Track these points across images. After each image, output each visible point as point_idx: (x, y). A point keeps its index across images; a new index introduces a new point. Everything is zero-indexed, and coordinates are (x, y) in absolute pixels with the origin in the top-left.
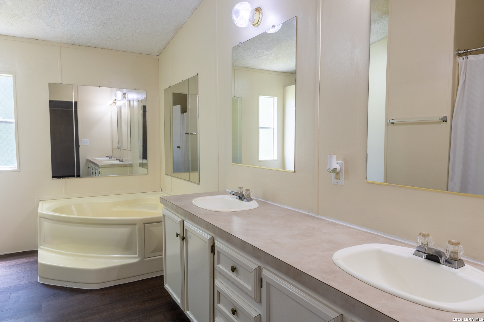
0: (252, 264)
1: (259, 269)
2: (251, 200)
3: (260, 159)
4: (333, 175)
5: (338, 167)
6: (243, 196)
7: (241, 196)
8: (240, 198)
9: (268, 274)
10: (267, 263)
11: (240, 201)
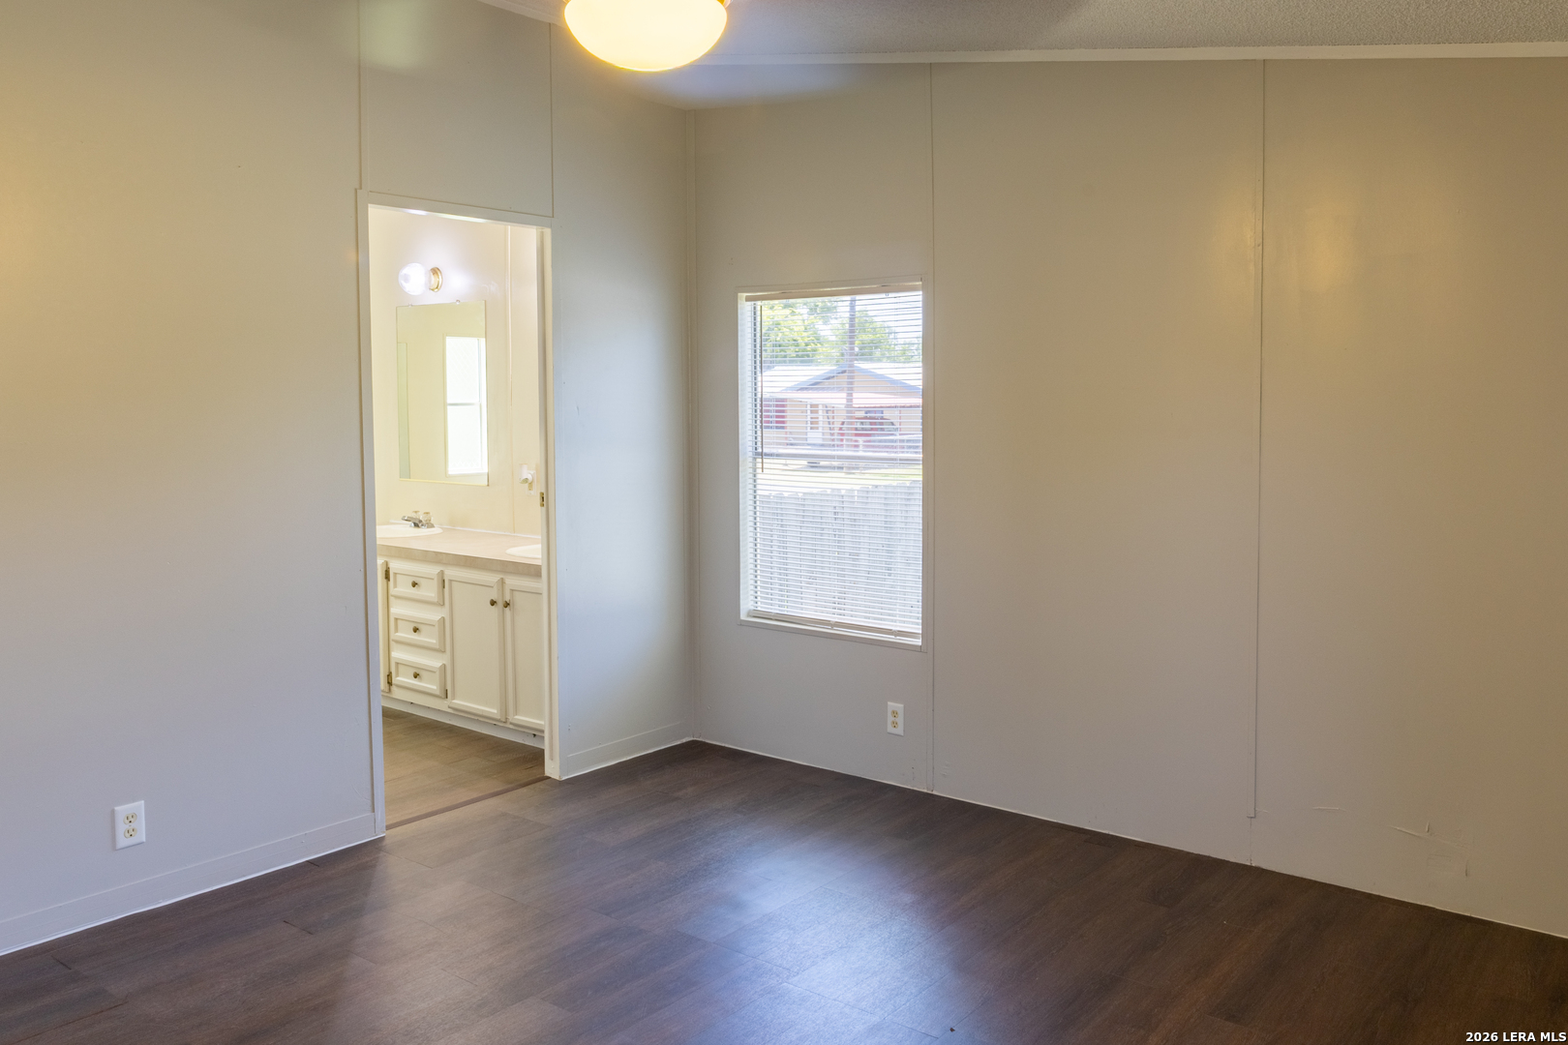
0: (433, 570)
1: (442, 572)
2: (432, 526)
3: (450, 473)
4: (527, 485)
5: (530, 477)
6: (421, 521)
7: (417, 522)
8: (416, 525)
9: (451, 573)
10: (447, 564)
11: (417, 529)
